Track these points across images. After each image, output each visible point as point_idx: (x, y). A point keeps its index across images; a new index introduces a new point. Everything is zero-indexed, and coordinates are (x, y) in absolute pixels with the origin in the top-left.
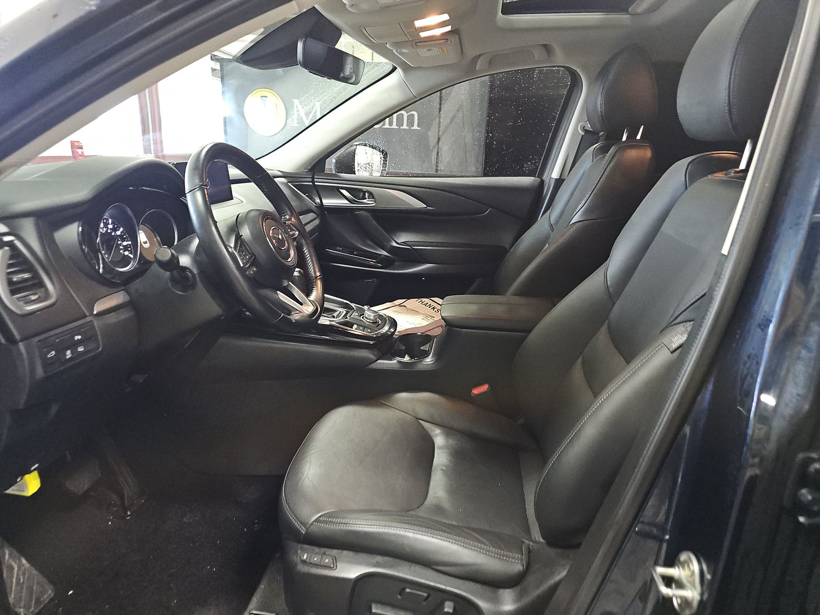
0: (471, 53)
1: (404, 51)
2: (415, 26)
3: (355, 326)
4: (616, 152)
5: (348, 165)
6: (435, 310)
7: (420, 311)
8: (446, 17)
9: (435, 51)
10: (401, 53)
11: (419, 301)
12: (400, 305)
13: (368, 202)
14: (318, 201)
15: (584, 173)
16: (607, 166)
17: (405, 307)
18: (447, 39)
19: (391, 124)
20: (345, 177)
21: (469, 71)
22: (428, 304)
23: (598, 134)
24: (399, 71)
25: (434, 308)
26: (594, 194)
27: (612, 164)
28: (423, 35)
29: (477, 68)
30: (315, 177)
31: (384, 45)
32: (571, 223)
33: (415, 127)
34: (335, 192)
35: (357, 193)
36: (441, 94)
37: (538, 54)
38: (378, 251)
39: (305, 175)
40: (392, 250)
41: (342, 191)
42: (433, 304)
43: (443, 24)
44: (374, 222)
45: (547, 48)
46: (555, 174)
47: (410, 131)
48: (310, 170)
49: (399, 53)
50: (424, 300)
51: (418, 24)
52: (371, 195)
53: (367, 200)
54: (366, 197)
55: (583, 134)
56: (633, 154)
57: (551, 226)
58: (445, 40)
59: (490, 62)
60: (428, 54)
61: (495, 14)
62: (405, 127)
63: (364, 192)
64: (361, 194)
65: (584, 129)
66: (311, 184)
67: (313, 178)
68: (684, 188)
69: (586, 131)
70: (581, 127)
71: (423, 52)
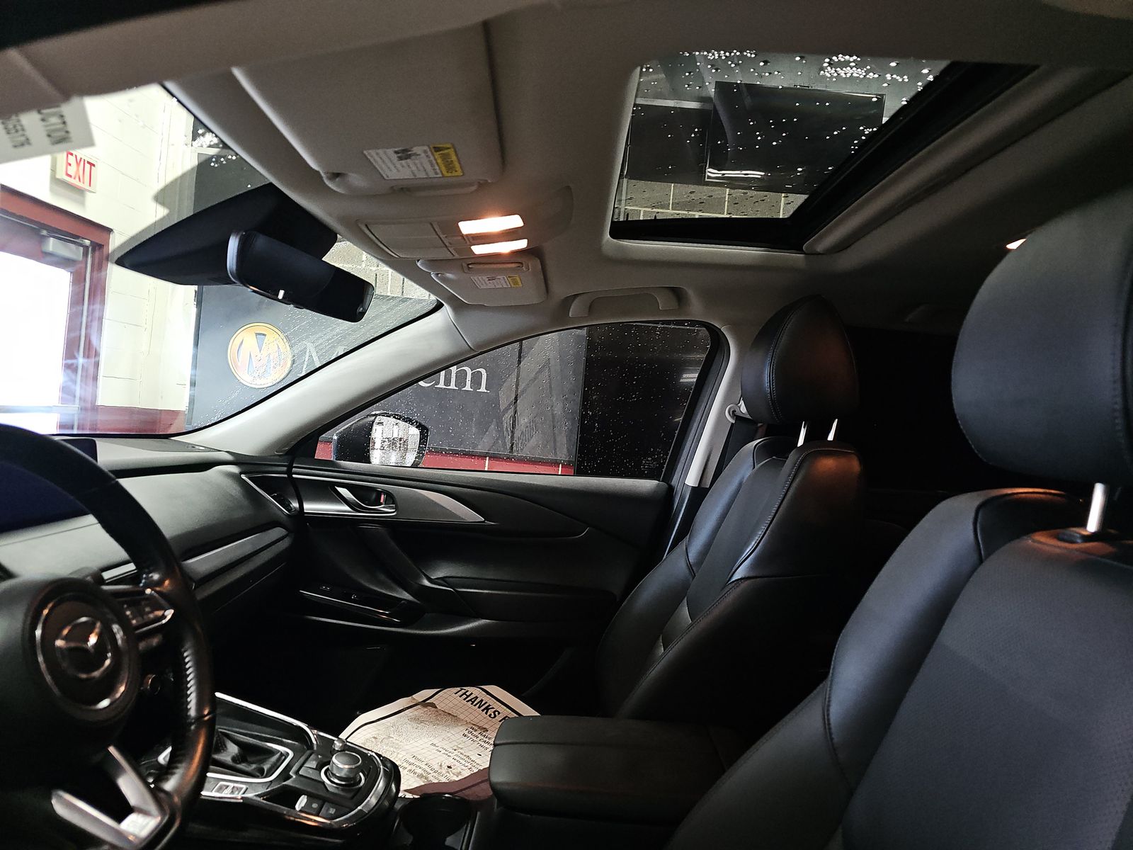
0: (561, 290)
1: (449, 275)
2: (460, 231)
3: (302, 802)
4: (802, 462)
5: (357, 446)
6: (490, 712)
7: (462, 717)
8: (515, 221)
9: (502, 281)
10: (445, 280)
11: (460, 693)
12: (424, 703)
13: (386, 510)
14: (295, 505)
15: (740, 484)
16: (790, 485)
17: (433, 706)
18: (521, 263)
19: (447, 382)
20: (351, 467)
21: (558, 318)
22: (478, 700)
23: (757, 424)
24: (447, 308)
25: (487, 709)
26: (772, 531)
27: (797, 480)
28: (478, 250)
29: (570, 315)
30: (294, 465)
31: (413, 263)
32: (733, 579)
33: (483, 389)
34: (326, 491)
35: (365, 495)
36: (521, 346)
37: (663, 302)
38: (397, 592)
39: (276, 461)
40: (421, 592)
41: (340, 489)
42: (487, 698)
43: (511, 235)
44: (393, 544)
45: (678, 294)
46: (692, 479)
47: (475, 394)
48: (287, 453)
49: (439, 279)
50: (471, 690)
51: (467, 227)
52: (391, 498)
53: (382, 506)
54: (382, 501)
55: (734, 422)
56: (828, 464)
57: (690, 566)
58: (517, 265)
59: (590, 307)
60: (491, 285)
61: (601, 234)
62: (468, 388)
63: (379, 494)
64: (374, 496)
65: (733, 414)
66: (286, 476)
67: (290, 467)
68: (975, 557)
69: (739, 418)
70: (729, 412)
71: (482, 281)
